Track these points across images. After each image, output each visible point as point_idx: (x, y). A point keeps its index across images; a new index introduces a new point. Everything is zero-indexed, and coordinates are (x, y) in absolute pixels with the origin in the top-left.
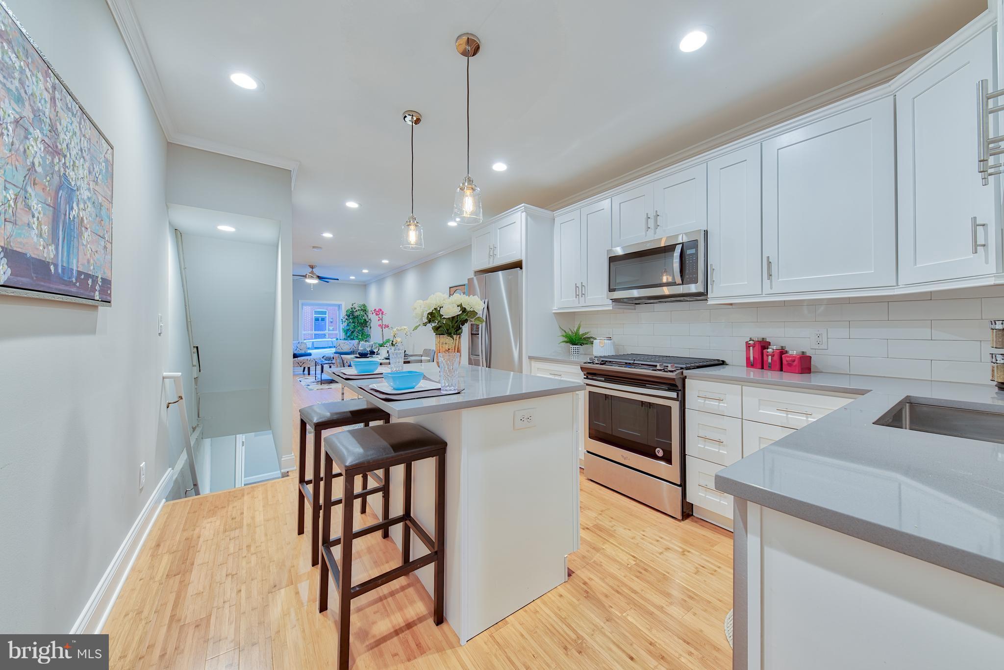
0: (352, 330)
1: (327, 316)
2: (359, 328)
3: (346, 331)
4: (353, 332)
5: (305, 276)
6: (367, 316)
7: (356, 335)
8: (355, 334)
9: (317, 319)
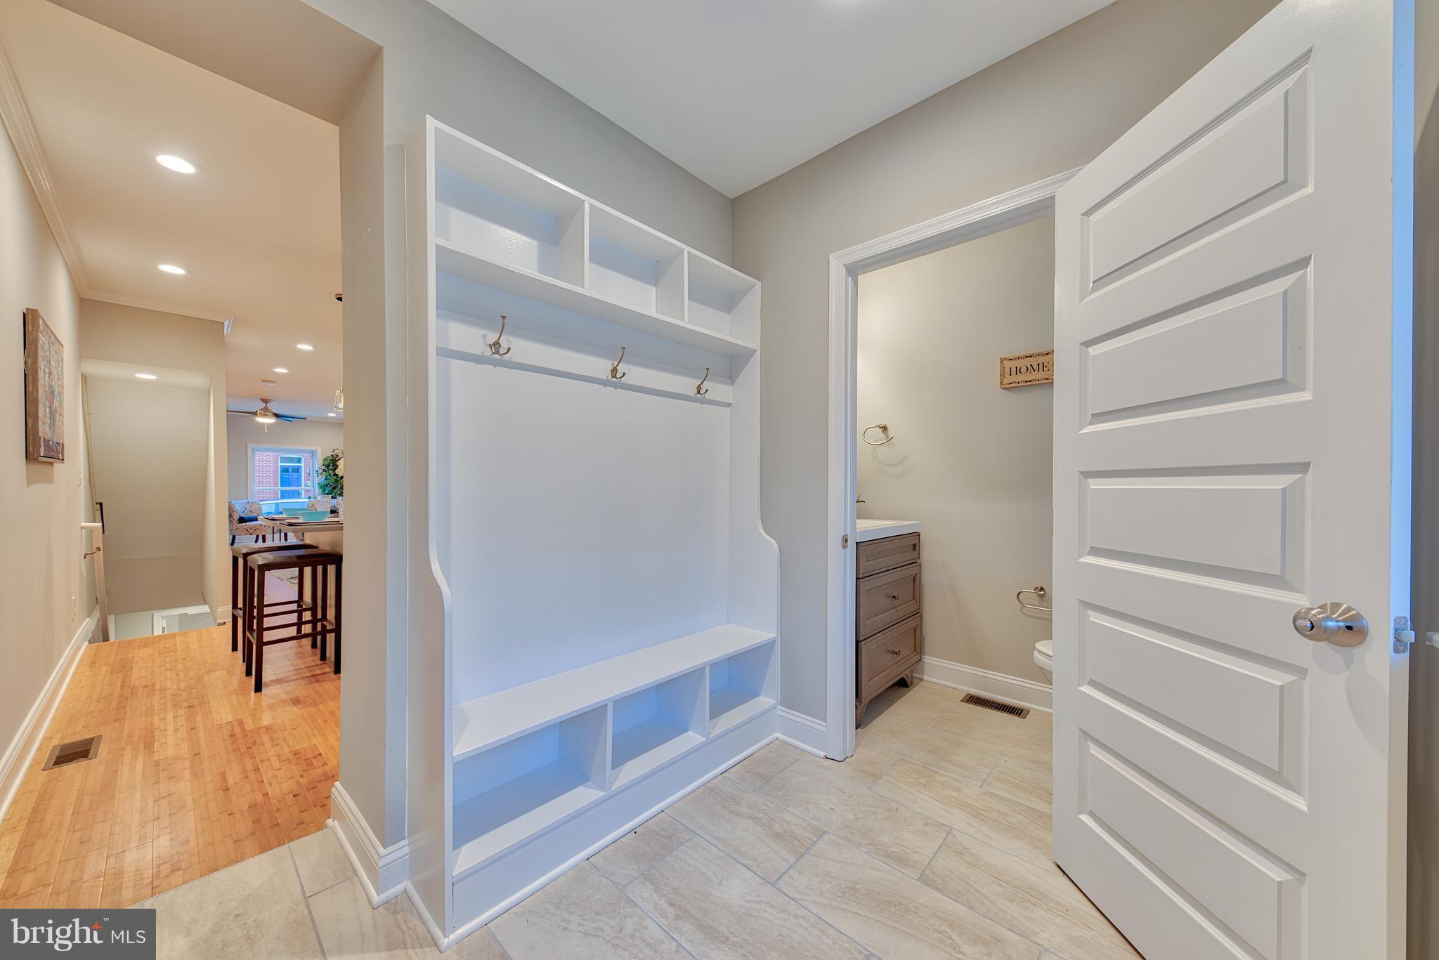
0: (334, 485)
1: (302, 465)
3: (324, 487)
4: (334, 488)
5: (255, 414)
9: (285, 470)
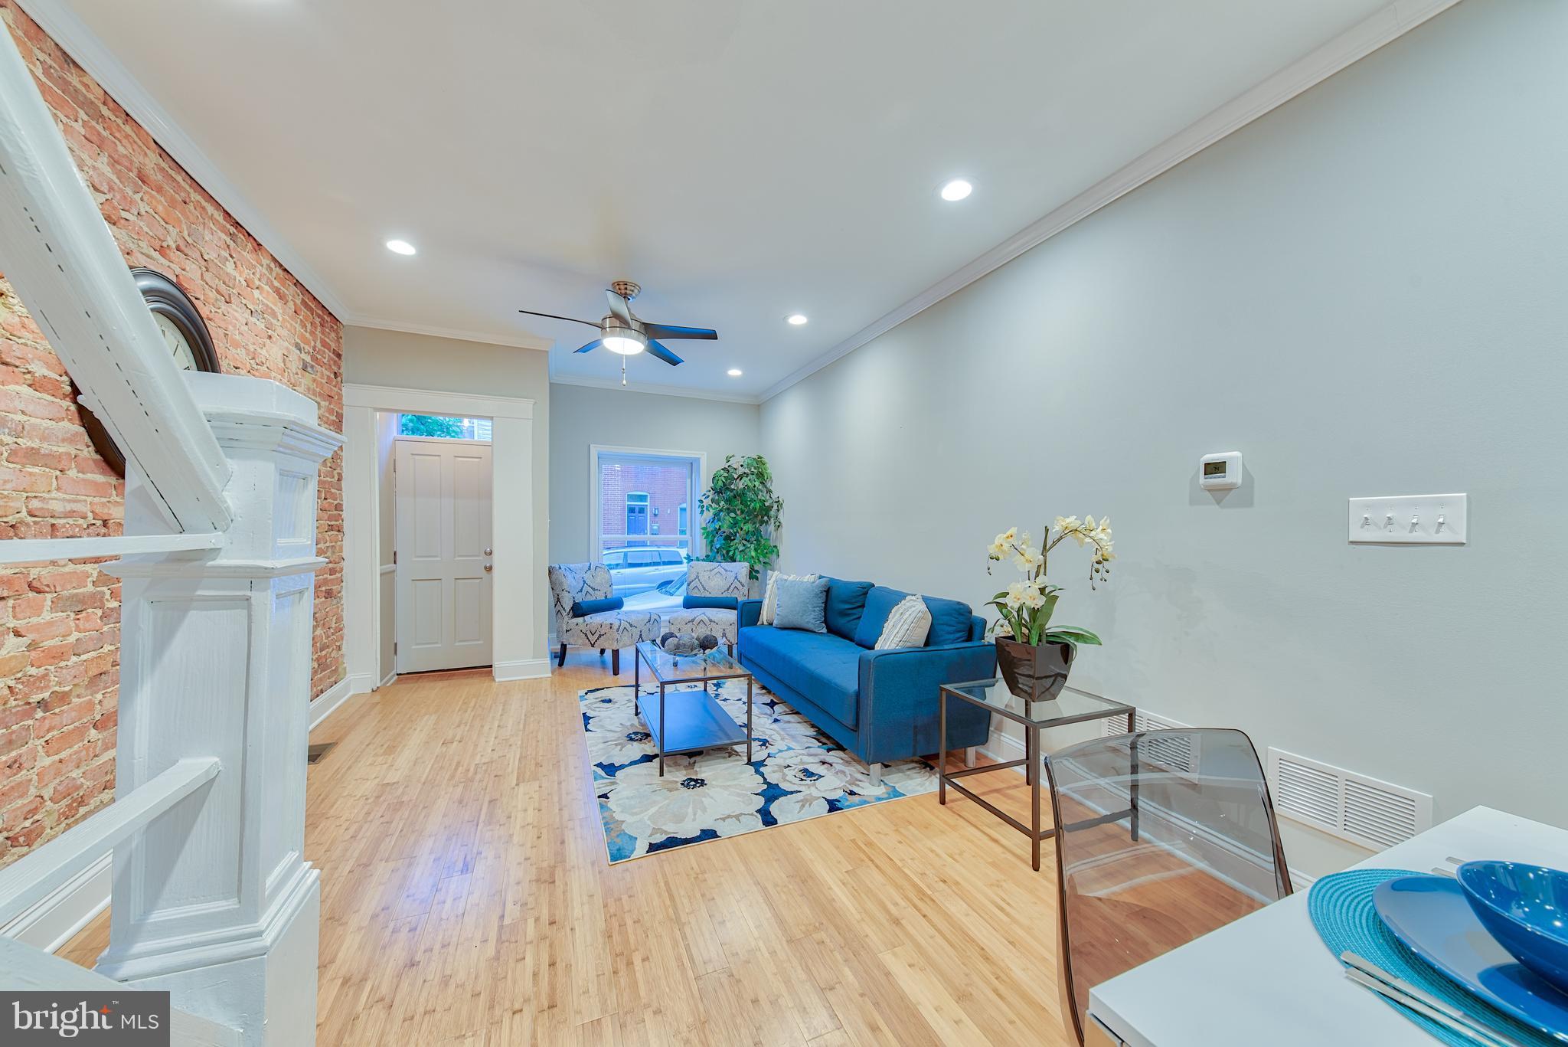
0: (729, 532)
2: (748, 527)
3: (711, 535)
4: (730, 538)
6: (769, 491)
7: (741, 548)
8: (737, 544)
9: (632, 510)
